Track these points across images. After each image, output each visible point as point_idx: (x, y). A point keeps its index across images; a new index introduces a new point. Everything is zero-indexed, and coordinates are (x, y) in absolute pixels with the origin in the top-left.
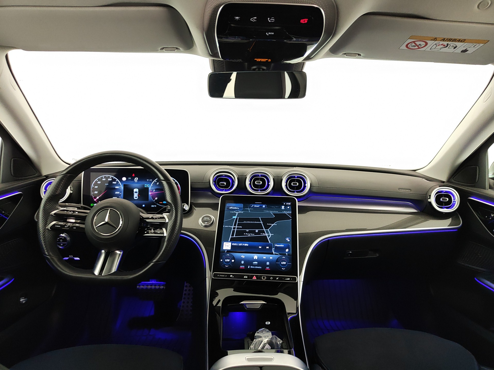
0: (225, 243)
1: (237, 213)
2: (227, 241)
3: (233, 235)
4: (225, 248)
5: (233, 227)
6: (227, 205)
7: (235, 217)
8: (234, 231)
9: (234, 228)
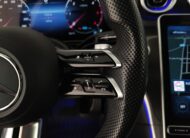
0: (175, 82)
1: (185, 39)
2: (178, 79)
3: (184, 70)
4: (176, 89)
5: (182, 59)
6: (170, 28)
7: (183, 45)
8: (185, 65)
9: (185, 61)
